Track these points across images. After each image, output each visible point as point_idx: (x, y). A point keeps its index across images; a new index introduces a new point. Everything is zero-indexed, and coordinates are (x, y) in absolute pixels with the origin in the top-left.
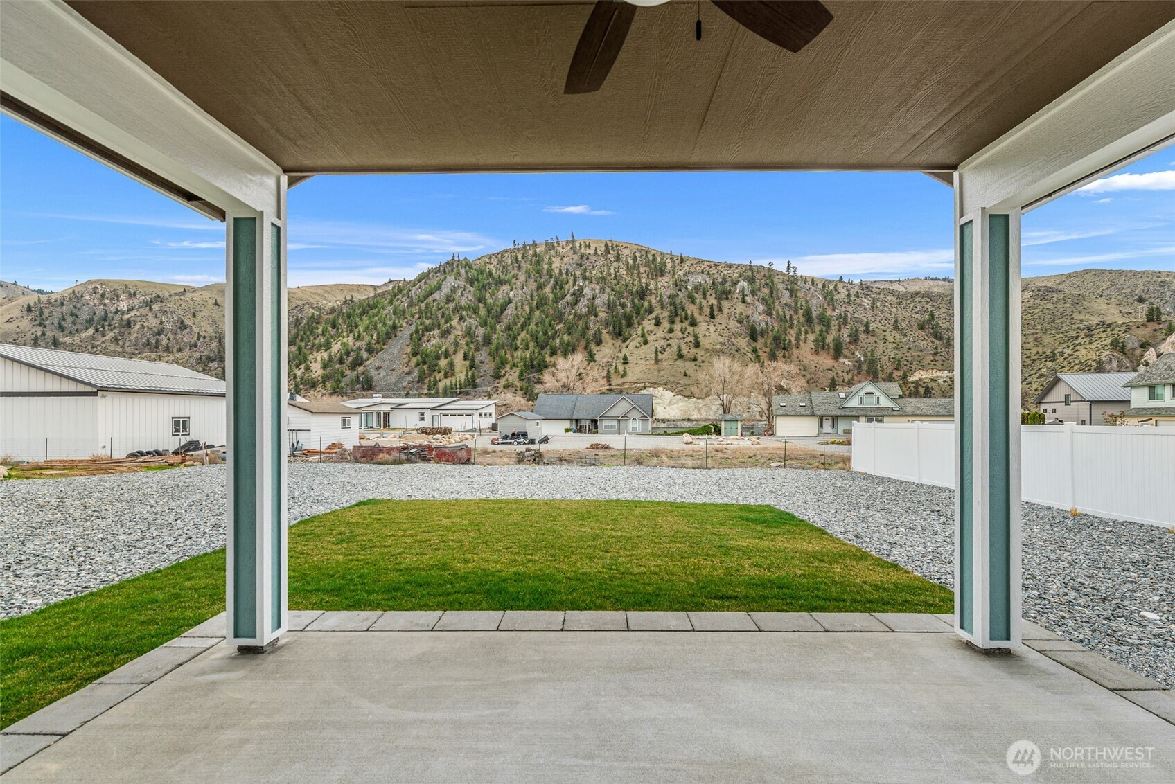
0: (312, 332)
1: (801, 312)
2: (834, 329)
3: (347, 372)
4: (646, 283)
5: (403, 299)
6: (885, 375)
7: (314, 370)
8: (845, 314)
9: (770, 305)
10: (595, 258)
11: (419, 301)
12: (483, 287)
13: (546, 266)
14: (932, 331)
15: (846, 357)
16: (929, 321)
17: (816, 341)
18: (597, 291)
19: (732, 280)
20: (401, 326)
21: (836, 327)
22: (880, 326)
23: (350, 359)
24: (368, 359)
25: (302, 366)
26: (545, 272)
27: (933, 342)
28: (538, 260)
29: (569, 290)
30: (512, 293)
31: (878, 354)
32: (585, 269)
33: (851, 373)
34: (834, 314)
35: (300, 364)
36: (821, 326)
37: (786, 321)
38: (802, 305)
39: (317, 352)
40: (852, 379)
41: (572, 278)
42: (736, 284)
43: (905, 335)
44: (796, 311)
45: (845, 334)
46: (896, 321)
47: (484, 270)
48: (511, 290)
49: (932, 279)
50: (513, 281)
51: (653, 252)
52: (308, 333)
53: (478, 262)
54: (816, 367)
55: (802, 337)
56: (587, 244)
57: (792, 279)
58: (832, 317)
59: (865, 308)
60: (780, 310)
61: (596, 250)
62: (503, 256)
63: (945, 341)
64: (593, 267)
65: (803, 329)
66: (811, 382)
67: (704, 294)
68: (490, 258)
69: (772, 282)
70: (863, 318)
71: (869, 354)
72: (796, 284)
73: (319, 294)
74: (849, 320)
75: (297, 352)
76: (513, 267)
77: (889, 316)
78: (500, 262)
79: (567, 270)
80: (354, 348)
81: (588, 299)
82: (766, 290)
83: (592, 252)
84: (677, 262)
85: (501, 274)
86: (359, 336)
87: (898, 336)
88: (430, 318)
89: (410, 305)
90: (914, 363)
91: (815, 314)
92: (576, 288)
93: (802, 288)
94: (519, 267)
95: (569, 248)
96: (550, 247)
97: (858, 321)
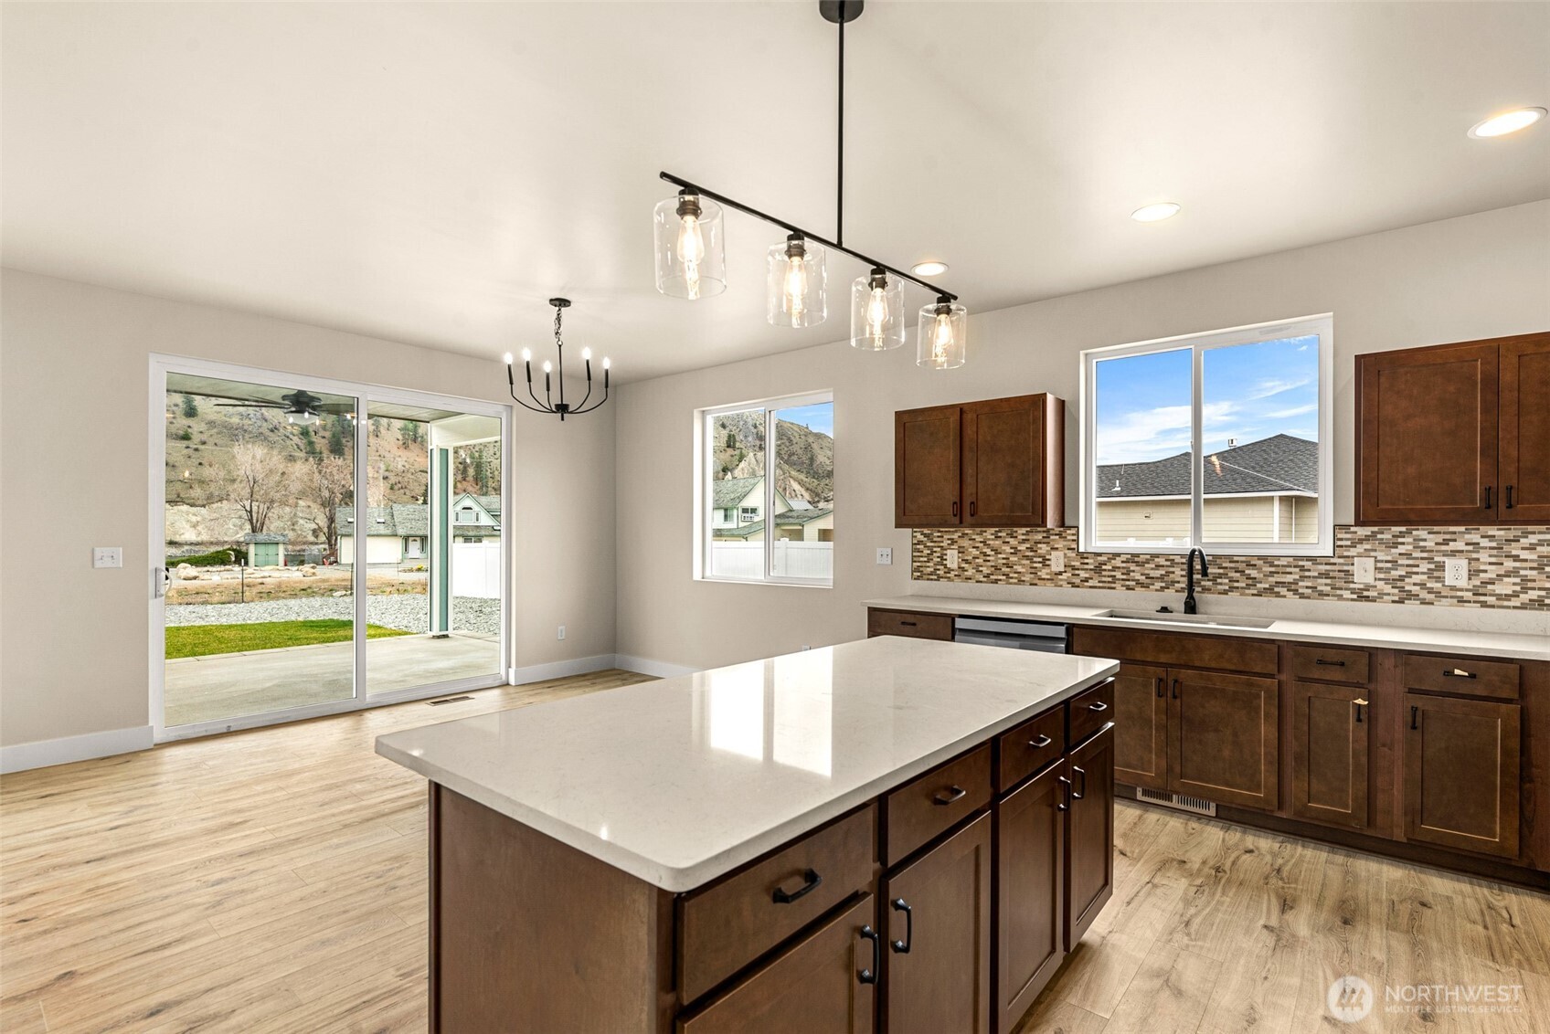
31: (488, 456)
66: (396, 487)
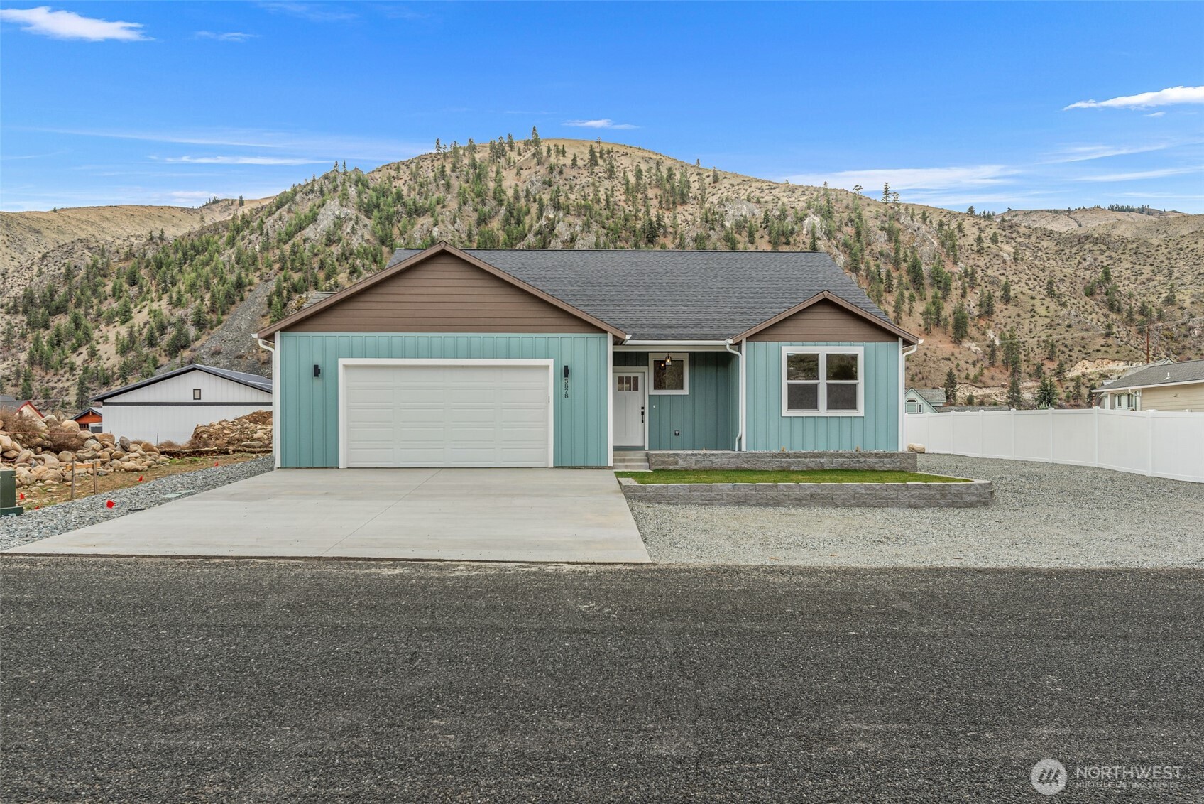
0: (94, 292)
1: (904, 266)
2: (955, 294)
3: (163, 360)
4: (658, 216)
5: (253, 237)
6: (1031, 367)
7: (105, 357)
8: (973, 270)
9: (855, 255)
10: (573, 172)
11: (279, 241)
12: (387, 218)
13: (492, 185)
14: (1105, 298)
15: (972, 339)
16: (1101, 283)
17: (926, 313)
18: (578, 229)
19: (796, 213)
20: (251, 283)
21: (959, 291)
22: (1025, 289)
23: (167, 338)
24: (198, 339)
25: (84, 350)
26: (490, 194)
27: (1106, 316)
28: (480, 175)
29: (531, 226)
30: (436, 229)
31: (1022, 335)
32: (558, 191)
33: (978, 365)
34: (956, 270)
35: (80, 346)
36: (936, 288)
37: (881, 281)
38: (906, 256)
39: (107, 325)
40: (981, 374)
41: (536, 205)
42: (801, 219)
43: (1064, 305)
44: (897, 265)
45: (972, 302)
46: (1050, 283)
47: (389, 189)
48: (435, 225)
49: (1122, 210)
50: (438, 208)
51: (668, 163)
52: (89, 293)
53: (377, 175)
54: (925, 354)
55: (906, 307)
56: (561, 148)
57: (891, 212)
58: (953, 274)
59: (1004, 261)
60: (872, 263)
61: (575, 159)
62: (419, 167)
63: (1125, 315)
64: (571, 188)
65: (907, 294)
67: (751, 235)
68: (398, 169)
69: (860, 217)
70: (1001, 277)
71: (1008, 334)
72: (898, 220)
73: (93, 224)
74: (979, 281)
75: (73, 325)
76: (438, 185)
77: (1041, 274)
78: (415, 176)
79: (528, 192)
80: (173, 320)
81: (562, 242)
82: (850, 230)
83: (568, 162)
84: (707, 181)
85: (418, 197)
86: (179, 300)
87: (1052, 306)
88: (301, 270)
89: (266, 248)
90: (1076, 349)
91: (925, 270)
92: (543, 222)
93: (907, 228)
94: (448, 186)
95: (529, 154)
96: (498, 152)
97: (993, 281)
